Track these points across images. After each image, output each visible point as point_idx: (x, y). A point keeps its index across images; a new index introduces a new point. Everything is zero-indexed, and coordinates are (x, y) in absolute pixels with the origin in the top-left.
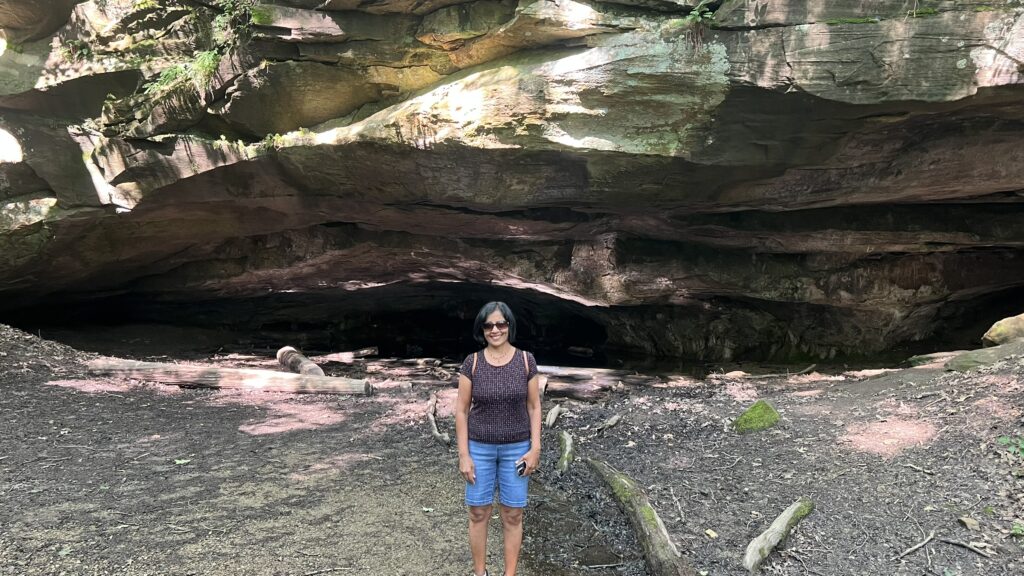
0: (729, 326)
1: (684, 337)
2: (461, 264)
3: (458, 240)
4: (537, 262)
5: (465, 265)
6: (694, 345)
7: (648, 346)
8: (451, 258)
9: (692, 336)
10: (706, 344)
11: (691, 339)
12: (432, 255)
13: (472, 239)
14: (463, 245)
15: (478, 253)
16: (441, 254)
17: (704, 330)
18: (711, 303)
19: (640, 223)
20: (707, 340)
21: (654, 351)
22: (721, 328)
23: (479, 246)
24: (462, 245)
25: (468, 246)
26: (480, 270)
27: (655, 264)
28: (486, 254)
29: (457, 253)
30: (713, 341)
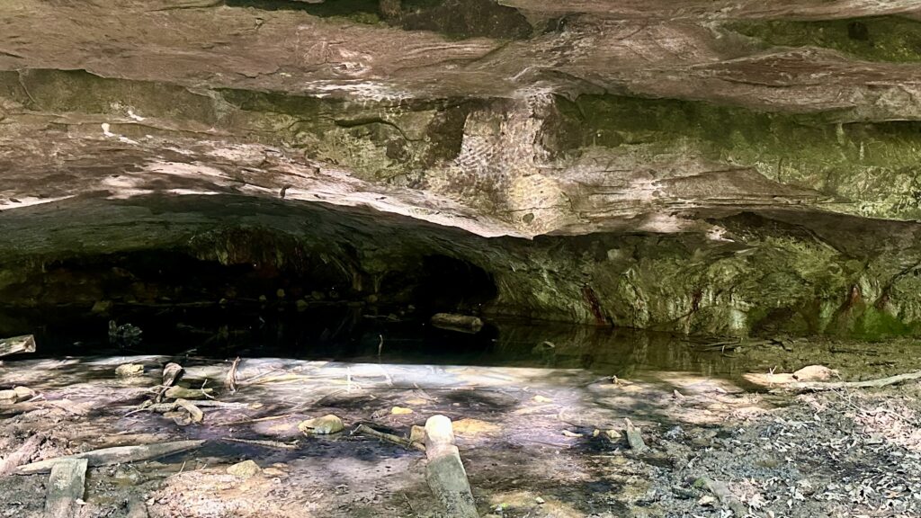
0: (746, 271)
1: (654, 290)
2: (220, 153)
3: (212, 94)
4: (391, 145)
5: (230, 155)
6: (671, 307)
7: (581, 309)
8: (197, 136)
9: (670, 290)
10: (695, 304)
11: (667, 295)
12: (153, 130)
13: (245, 92)
14: (224, 105)
15: (259, 125)
16: (174, 127)
17: (697, 278)
18: (728, 227)
19: (638, 47)
20: (698, 296)
21: (592, 317)
22: (728, 274)
23: (262, 110)
24: (223, 107)
25: (236, 108)
26: (264, 164)
27: (644, 146)
28: (278, 126)
29: (209, 125)
30: (707, 298)
